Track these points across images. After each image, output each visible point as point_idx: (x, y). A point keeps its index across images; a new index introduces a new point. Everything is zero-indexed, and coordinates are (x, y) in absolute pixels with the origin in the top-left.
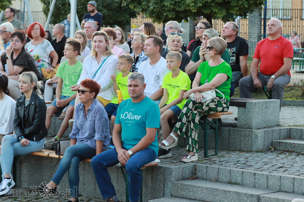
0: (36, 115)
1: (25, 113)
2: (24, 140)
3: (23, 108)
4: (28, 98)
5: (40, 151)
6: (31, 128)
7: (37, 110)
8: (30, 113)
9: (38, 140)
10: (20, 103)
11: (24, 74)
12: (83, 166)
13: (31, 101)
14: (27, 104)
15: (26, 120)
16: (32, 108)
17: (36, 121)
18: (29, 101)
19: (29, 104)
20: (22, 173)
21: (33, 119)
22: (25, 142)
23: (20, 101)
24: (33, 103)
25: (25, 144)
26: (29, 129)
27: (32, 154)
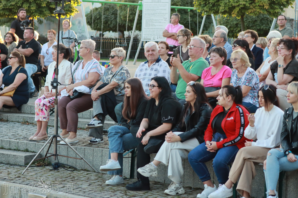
1: (293, 126)
2: (291, 155)
3: (291, 120)
4: (296, 109)
10: (288, 115)
11: (293, 84)
14: (295, 116)
15: (293, 133)
18: (297, 113)
20: (288, 189)
22: (293, 157)
23: (288, 112)
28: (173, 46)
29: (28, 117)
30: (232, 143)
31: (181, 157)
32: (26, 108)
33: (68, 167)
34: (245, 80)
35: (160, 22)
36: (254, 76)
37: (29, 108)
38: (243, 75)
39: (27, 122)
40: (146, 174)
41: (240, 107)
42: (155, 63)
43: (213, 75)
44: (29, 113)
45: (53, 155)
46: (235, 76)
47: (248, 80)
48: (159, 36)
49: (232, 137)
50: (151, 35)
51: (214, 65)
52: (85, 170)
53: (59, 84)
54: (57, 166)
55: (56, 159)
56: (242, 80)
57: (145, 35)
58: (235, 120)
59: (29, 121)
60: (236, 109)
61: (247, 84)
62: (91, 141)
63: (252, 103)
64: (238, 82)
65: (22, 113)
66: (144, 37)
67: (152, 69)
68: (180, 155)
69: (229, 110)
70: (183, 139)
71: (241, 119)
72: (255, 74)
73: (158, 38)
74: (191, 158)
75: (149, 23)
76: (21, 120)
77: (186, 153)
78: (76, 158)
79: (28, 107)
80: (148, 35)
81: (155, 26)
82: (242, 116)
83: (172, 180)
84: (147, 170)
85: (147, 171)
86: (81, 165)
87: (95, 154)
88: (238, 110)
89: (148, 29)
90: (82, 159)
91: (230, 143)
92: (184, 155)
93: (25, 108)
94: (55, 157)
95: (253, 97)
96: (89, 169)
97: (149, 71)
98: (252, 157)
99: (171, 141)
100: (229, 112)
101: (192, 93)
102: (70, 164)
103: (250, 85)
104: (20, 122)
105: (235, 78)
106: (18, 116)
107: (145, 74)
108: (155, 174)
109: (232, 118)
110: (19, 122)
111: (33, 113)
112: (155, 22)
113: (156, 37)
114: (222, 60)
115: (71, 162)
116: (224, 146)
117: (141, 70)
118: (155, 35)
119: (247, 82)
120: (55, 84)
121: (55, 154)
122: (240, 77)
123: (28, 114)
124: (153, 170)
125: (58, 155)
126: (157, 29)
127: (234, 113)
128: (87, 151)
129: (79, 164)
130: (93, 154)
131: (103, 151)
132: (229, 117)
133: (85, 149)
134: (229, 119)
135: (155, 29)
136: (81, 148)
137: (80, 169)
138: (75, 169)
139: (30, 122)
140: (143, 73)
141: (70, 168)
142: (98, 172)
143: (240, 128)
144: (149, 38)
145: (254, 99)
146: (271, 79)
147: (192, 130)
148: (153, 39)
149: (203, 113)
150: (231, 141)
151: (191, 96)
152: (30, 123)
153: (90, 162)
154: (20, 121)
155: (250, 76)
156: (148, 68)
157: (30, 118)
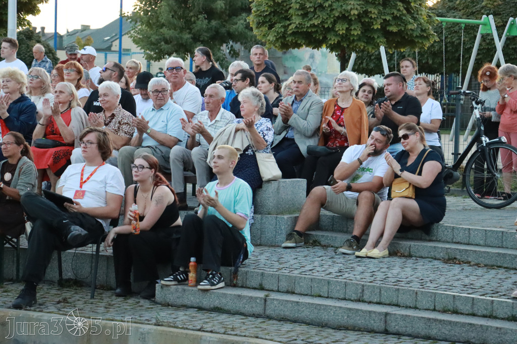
29: (457, 249)
32: (443, 232)
37: (448, 232)
39: (455, 258)
44: (450, 240)
59: (458, 257)
65: (434, 241)
76: (441, 254)
79: (446, 229)
93: (440, 230)
104: (440, 260)
106: (435, 247)
110: (435, 259)
111: (457, 241)
123: (448, 242)
139: (461, 260)
152: (463, 262)
154: (438, 256)
157: (460, 251)
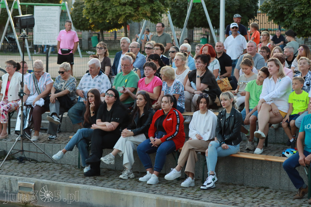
0: (235, 125)
1: (226, 123)
2: (224, 145)
3: (224, 120)
4: (228, 112)
5: (236, 154)
6: (230, 135)
7: (236, 121)
8: (230, 123)
9: (236, 144)
10: (222, 116)
11: (223, 94)
12: (270, 165)
13: (231, 114)
14: (227, 116)
15: (226, 129)
16: (232, 120)
17: (235, 129)
18: (229, 114)
19: (230, 117)
20: (219, 171)
21: (233, 128)
22: (226, 146)
23: (222, 114)
24: (233, 116)
25: (226, 147)
26: (229, 135)
27: (231, 156)
28: (67, 50)
30: (172, 137)
31: (133, 149)
33: (30, 160)
34: (174, 90)
35: (50, 28)
36: (180, 86)
38: (172, 85)
40: (107, 162)
41: (176, 111)
42: (97, 76)
43: (147, 84)
45: (21, 151)
46: (165, 85)
47: (177, 89)
48: (49, 40)
49: (172, 133)
50: (42, 39)
51: (148, 77)
52: (45, 162)
53: (25, 94)
54: (22, 160)
55: (22, 154)
56: (171, 89)
57: (37, 39)
58: (173, 120)
60: (173, 112)
61: (177, 93)
62: (50, 138)
63: (180, 106)
64: (167, 90)
66: (36, 41)
67: (95, 80)
68: (132, 147)
69: (168, 113)
70: (135, 134)
71: (177, 119)
72: (180, 84)
73: (48, 42)
74: (140, 149)
75: (40, 29)
77: (136, 146)
78: (37, 153)
80: (40, 39)
81: (46, 31)
82: (178, 117)
83: (126, 167)
84: (108, 158)
85: (108, 160)
86: (42, 158)
87: (53, 149)
88: (175, 113)
89: (40, 33)
90: (44, 153)
91: (171, 137)
92: (135, 147)
94: (22, 152)
95: (180, 101)
96: (49, 161)
97: (92, 82)
98: (195, 148)
99: (127, 136)
100: (169, 114)
101: (143, 100)
102: (32, 158)
103: (179, 93)
105: (166, 87)
107: (89, 84)
108: (113, 162)
109: (171, 119)
112: (46, 28)
113: (47, 41)
114: (154, 73)
115: (32, 156)
116: (166, 140)
117: (86, 80)
118: (46, 39)
119: (177, 91)
120: (22, 95)
121: (21, 150)
122: (169, 86)
124: (111, 159)
125: (24, 151)
126: (48, 34)
127: (172, 115)
128: (46, 147)
129: (39, 157)
130: (52, 149)
131: (61, 147)
132: (168, 118)
133: (45, 145)
134: (168, 120)
135: (46, 33)
136: (41, 144)
137: (41, 161)
138: (36, 162)
140: (87, 83)
141: (32, 161)
142: (57, 163)
143: (176, 126)
144: (41, 42)
145: (181, 103)
146: (189, 86)
147: (142, 128)
148: (45, 43)
149: (150, 115)
150: (171, 136)
151: (143, 102)
153: (50, 155)
155: (177, 86)
156: (92, 79)
